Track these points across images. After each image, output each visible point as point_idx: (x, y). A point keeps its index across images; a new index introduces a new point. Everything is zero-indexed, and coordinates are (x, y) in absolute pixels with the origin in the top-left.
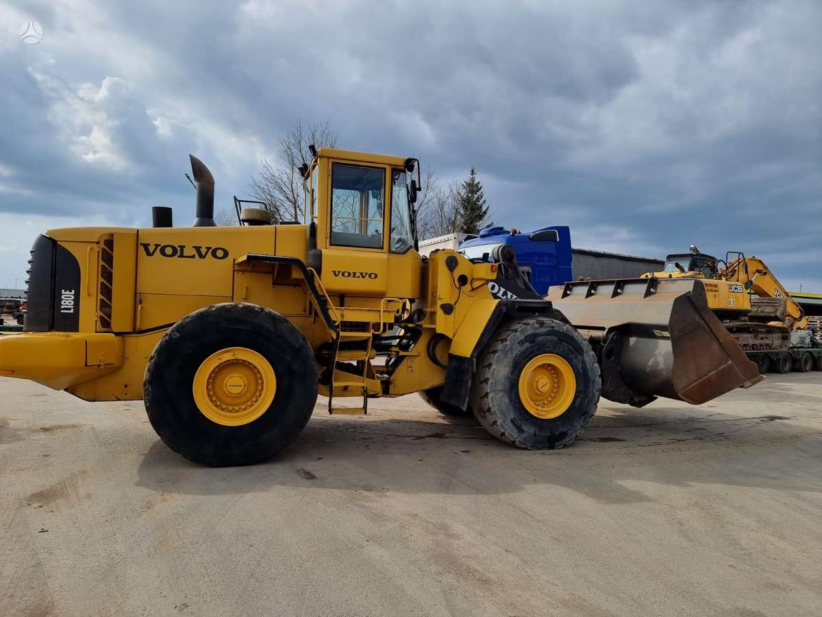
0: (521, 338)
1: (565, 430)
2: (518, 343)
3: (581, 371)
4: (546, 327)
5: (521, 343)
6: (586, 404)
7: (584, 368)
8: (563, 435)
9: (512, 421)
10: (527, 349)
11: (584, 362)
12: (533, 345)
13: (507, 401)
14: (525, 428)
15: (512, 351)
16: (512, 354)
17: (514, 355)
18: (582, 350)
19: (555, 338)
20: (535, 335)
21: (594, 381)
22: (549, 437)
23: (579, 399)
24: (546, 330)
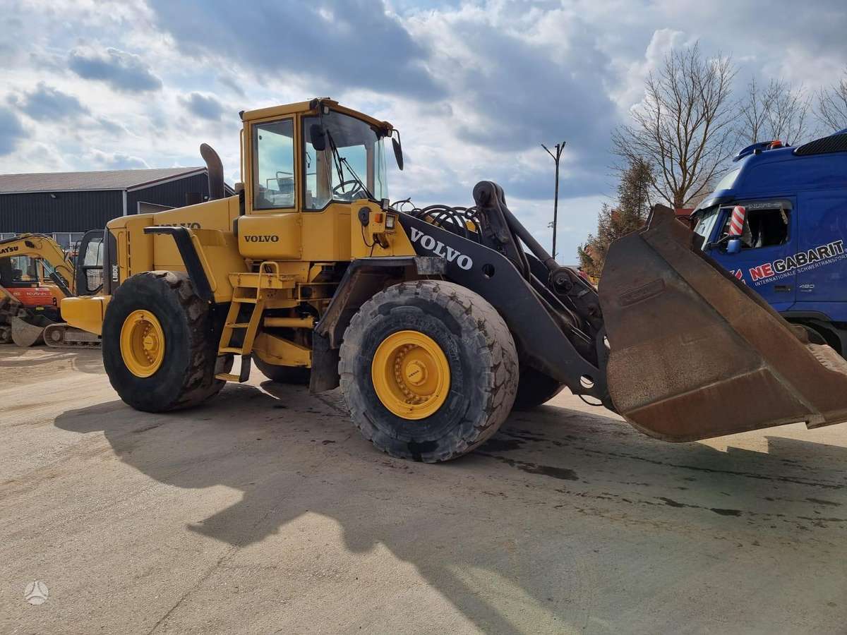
0: (374, 309)
1: (433, 439)
2: (371, 314)
3: (458, 359)
4: (408, 294)
5: (374, 314)
6: (465, 407)
7: (462, 355)
8: (431, 447)
9: (364, 414)
10: (380, 323)
11: (461, 346)
12: (388, 316)
13: (358, 387)
14: (379, 426)
15: (363, 325)
16: (362, 328)
17: (364, 330)
18: (459, 328)
19: (419, 310)
20: (391, 305)
21: (479, 375)
22: (409, 444)
23: (455, 400)
24: (407, 298)
